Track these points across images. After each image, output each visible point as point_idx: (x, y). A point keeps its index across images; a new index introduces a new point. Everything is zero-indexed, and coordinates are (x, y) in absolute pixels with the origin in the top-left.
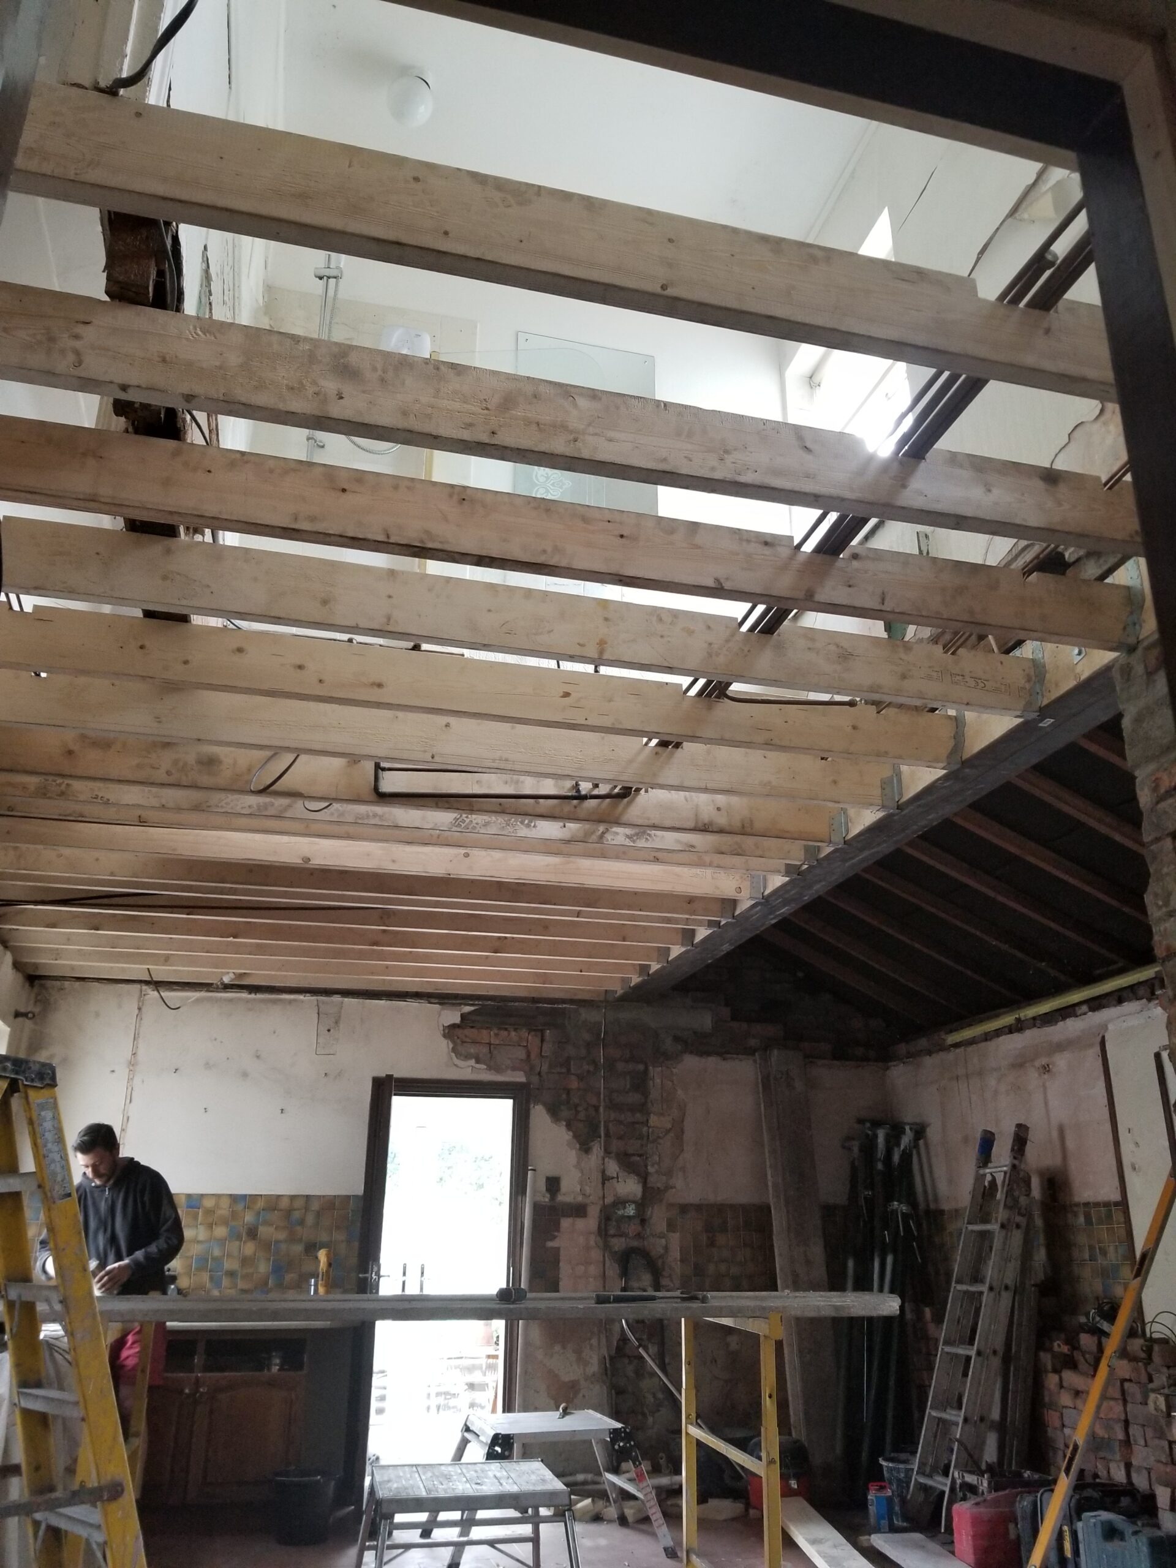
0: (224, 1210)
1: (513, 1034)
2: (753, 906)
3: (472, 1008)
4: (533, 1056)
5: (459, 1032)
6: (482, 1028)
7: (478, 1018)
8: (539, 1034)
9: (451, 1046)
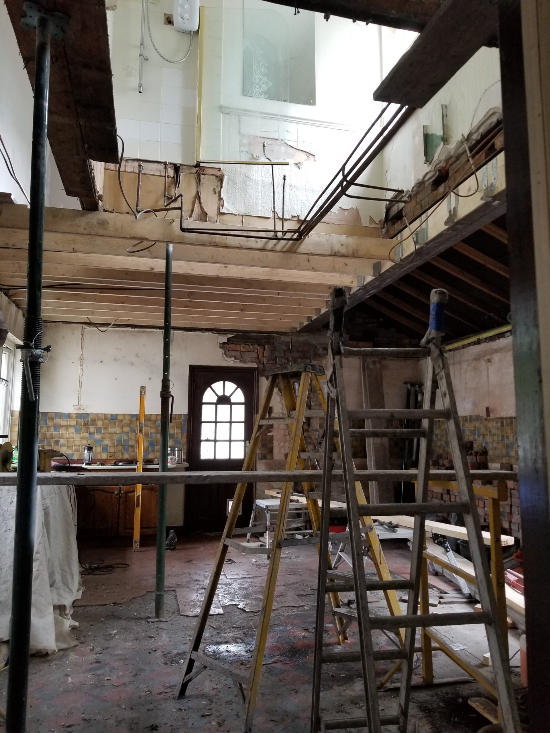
0: (127, 421)
1: (251, 346)
2: (358, 290)
3: (232, 336)
4: (260, 357)
5: (226, 346)
6: (237, 344)
7: (236, 340)
8: (263, 347)
9: (223, 352)
